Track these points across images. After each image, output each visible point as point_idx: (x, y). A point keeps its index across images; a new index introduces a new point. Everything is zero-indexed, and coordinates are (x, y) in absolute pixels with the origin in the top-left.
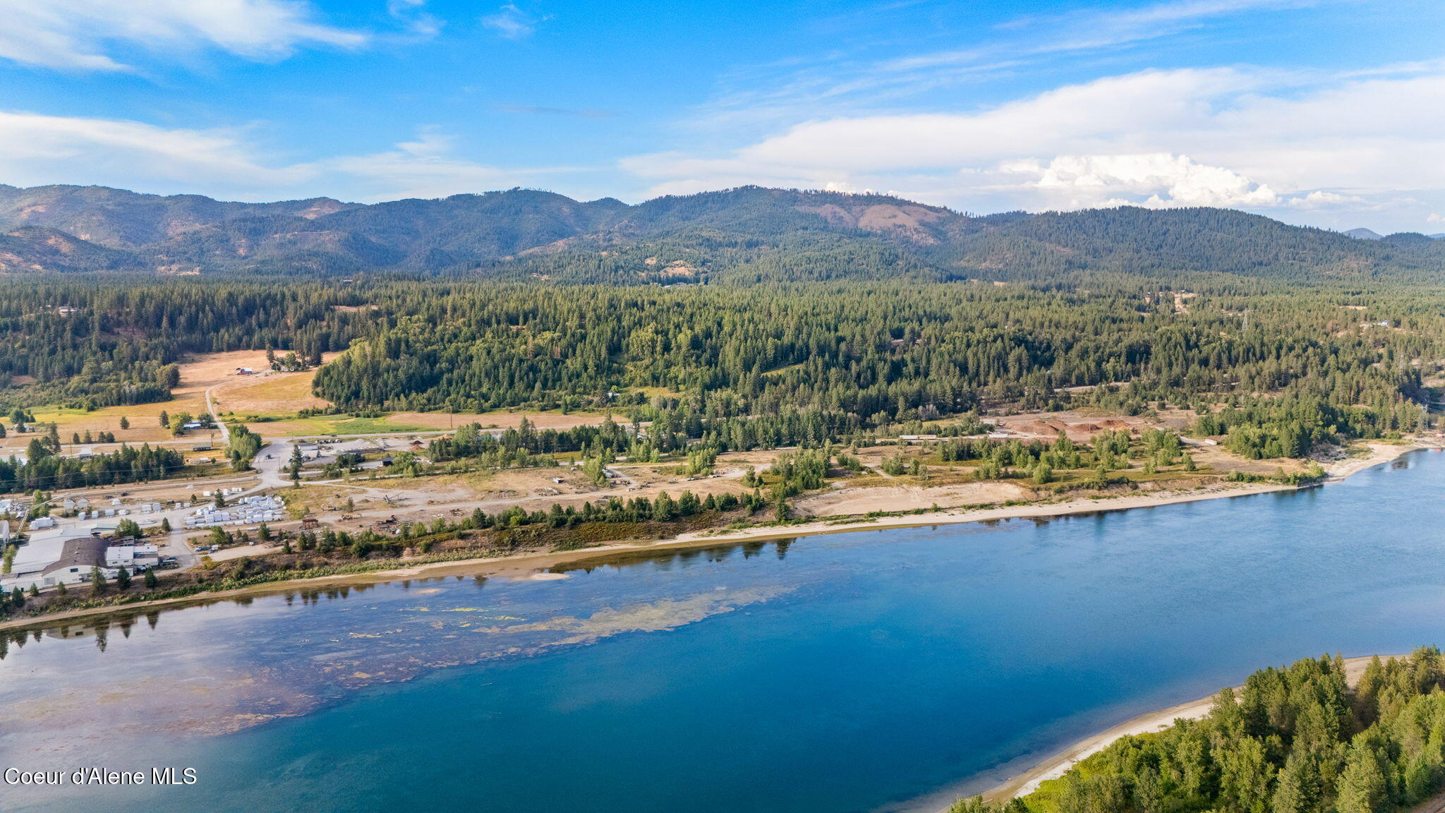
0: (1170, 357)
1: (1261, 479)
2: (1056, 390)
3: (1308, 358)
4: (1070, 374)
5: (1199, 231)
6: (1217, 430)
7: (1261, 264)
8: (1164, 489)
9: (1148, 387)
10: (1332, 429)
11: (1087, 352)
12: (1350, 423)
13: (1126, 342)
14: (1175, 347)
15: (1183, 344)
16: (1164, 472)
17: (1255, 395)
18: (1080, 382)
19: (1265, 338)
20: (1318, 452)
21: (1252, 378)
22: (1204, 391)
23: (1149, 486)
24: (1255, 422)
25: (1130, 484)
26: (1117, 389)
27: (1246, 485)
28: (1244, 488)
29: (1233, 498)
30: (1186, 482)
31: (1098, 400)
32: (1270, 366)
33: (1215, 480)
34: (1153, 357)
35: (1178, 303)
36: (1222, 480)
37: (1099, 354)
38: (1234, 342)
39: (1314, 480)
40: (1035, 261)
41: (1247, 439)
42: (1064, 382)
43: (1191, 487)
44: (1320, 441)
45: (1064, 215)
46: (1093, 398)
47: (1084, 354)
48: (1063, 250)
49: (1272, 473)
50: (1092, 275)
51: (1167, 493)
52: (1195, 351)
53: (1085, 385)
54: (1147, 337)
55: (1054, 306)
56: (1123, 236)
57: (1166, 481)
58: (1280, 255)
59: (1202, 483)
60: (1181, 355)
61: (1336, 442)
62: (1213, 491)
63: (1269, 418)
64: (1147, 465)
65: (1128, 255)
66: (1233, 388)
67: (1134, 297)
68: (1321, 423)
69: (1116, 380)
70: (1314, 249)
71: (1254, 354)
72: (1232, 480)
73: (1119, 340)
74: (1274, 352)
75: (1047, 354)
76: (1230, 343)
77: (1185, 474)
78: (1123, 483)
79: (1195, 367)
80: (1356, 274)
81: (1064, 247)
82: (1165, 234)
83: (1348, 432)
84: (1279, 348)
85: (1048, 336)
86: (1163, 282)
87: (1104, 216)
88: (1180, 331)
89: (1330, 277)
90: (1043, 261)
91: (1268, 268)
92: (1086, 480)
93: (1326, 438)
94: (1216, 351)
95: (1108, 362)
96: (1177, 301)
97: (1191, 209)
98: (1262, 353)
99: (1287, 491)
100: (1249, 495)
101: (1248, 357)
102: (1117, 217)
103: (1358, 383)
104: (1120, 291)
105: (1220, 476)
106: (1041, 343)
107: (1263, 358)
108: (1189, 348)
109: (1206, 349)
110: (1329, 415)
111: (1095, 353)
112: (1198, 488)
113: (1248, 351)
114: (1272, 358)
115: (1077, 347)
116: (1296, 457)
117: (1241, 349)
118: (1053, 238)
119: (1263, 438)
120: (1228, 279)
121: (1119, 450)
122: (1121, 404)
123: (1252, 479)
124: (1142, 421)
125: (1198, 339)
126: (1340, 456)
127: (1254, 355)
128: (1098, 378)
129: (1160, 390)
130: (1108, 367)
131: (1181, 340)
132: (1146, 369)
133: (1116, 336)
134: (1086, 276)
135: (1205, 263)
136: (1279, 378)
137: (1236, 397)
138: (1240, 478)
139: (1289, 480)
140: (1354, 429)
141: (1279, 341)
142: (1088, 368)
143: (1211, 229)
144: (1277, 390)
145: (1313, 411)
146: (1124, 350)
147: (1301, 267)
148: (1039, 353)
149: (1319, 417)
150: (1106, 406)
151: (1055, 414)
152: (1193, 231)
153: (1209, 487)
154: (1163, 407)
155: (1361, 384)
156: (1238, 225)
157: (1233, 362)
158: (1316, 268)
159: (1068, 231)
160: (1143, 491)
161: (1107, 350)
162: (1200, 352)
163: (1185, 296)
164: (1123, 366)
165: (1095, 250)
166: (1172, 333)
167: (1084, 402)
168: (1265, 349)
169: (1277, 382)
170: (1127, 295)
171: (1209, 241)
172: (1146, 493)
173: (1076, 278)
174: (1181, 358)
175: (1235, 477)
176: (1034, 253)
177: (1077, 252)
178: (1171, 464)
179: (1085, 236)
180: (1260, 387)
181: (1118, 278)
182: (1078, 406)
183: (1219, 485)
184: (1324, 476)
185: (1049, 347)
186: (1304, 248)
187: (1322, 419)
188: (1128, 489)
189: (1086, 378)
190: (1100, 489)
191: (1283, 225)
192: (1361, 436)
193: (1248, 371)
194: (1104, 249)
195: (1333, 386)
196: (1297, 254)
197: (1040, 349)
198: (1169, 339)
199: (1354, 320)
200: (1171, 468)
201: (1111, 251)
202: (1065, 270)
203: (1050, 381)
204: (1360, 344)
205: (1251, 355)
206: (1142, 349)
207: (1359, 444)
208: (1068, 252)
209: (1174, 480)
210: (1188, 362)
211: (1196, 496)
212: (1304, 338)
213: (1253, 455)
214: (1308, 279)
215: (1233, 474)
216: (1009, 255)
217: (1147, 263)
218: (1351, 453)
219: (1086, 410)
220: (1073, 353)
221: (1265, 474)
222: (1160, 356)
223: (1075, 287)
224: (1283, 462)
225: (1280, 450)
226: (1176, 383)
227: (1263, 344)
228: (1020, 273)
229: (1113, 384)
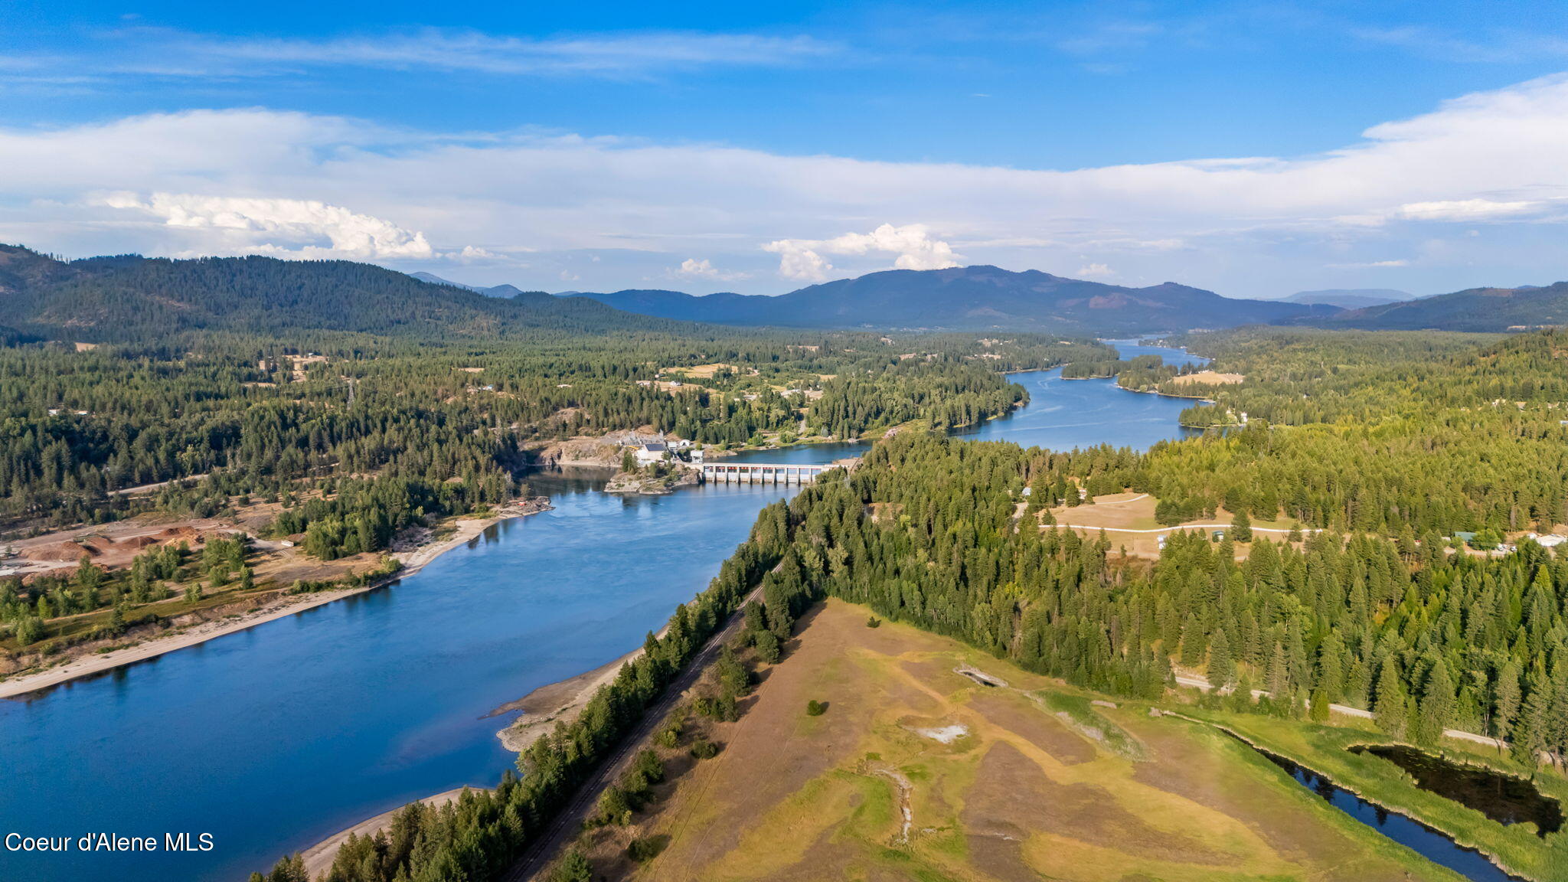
0: (262, 439)
1: (329, 585)
2: (110, 494)
3: (410, 430)
4: (131, 470)
5: (336, 286)
6: (298, 527)
7: (399, 322)
8: (208, 620)
9: (233, 478)
10: (420, 510)
11: (157, 441)
12: (441, 501)
13: (210, 423)
14: (269, 427)
15: (278, 424)
16: (212, 596)
17: (355, 476)
18: (146, 479)
19: (369, 410)
20: (404, 538)
21: (350, 457)
22: (300, 476)
23: (187, 619)
24: (337, 513)
25: (160, 622)
26: (195, 483)
27: (311, 595)
28: (308, 600)
29: (299, 614)
30: (238, 605)
31: (166, 502)
32: (369, 443)
33: (275, 596)
34: (243, 441)
35: (298, 371)
36: (284, 594)
37: (174, 441)
38: (336, 417)
39: (385, 576)
40: (138, 317)
41: (325, 535)
42: (125, 481)
43: (243, 610)
44: (406, 527)
45: (179, 264)
46: (159, 499)
47: (152, 444)
48: (178, 304)
49: (342, 576)
50: (206, 336)
51: (211, 625)
52: (292, 430)
53: (153, 482)
54: (237, 417)
55: (136, 379)
56: (252, 289)
57: (211, 609)
58: (417, 313)
59: (259, 602)
60: (275, 435)
61: (423, 524)
62: (271, 611)
63: (352, 508)
64: (189, 591)
65: (257, 312)
66: (331, 470)
67: (246, 364)
68: (408, 506)
69: (196, 472)
70: (448, 307)
71: (357, 428)
72: (294, 592)
73: (202, 422)
74: (379, 425)
75: (103, 446)
76: (333, 419)
77: (238, 595)
78: (150, 622)
79: (290, 448)
80: (485, 333)
81: (179, 301)
82: (300, 288)
83: (438, 510)
84: (384, 421)
85: (103, 423)
86: (288, 343)
87: (229, 266)
88: (274, 408)
89: (463, 336)
90: (149, 318)
91: (407, 326)
92: (95, 628)
93: (412, 521)
94: (316, 428)
95: (185, 451)
96: (297, 367)
97: (328, 261)
98: (367, 427)
99: (359, 594)
100: (318, 607)
101: (352, 432)
102: (245, 267)
103: (453, 454)
104: (228, 358)
105: (281, 591)
106: (94, 432)
107: (367, 432)
108: (285, 426)
109: (303, 427)
110: (418, 494)
111: (168, 440)
112: (252, 611)
113: (352, 425)
114: (376, 434)
115: (143, 435)
116: (375, 551)
117: (344, 424)
118: (164, 291)
119: (343, 532)
120: (363, 340)
121: (165, 574)
122: (192, 506)
123: (319, 588)
124: (217, 523)
125: (296, 416)
126: (425, 540)
127: (359, 430)
128: (171, 471)
129: (247, 481)
130: (185, 457)
131: (276, 418)
132: (233, 456)
133: (198, 416)
134: (199, 337)
135: (339, 321)
136: (379, 455)
137: (333, 481)
138: (305, 588)
139: (359, 581)
140: (444, 506)
141: (384, 413)
142: (157, 461)
143: (349, 284)
144: (379, 468)
145: (400, 493)
146: (206, 435)
147: (437, 325)
148: (91, 445)
149: (405, 500)
150: (175, 508)
151: (104, 527)
152: (330, 287)
153: (270, 606)
154: (246, 502)
155: (456, 456)
156: (376, 281)
157: (335, 440)
158: (451, 327)
159: (183, 283)
160: (178, 628)
161: (184, 436)
162: (298, 431)
163: (310, 359)
164: (203, 453)
165: (218, 306)
166: (265, 410)
167: (147, 506)
168: (370, 422)
169: (377, 460)
170: (236, 362)
171: (347, 297)
172: (182, 630)
173: (188, 339)
174: (275, 440)
175: (298, 588)
176: (136, 309)
177: (194, 308)
178: (225, 582)
179: (205, 289)
180: (359, 467)
181: (238, 339)
182: (139, 512)
183: (281, 600)
184: (400, 568)
185: (105, 436)
186: (440, 307)
187: (409, 502)
188: (157, 630)
189: (155, 473)
190: (115, 636)
191: (419, 281)
192: (451, 513)
193: (347, 450)
194: (229, 304)
195: (431, 460)
196: (433, 312)
197: (92, 440)
198: (262, 418)
199: (463, 385)
200: (225, 588)
201: (236, 307)
202: (177, 330)
203: (103, 482)
204: (467, 409)
205: (354, 430)
206: (230, 432)
207: (448, 524)
208: (185, 306)
209: (222, 606)
210: (283, 443)
211: (250, 621)
212: (411, 409)
213: (327, 555)
214: (443, 338)
215: (296, 585)
216: (103, 311)
217: (278, 321)
218: (436, 536)
219: (148, 516)
220: (138, 443)
221: (335, 578)
222: (250, 441)
223: (186, 350)
224: (360, 558)
225: (359, 546)
226: (268, 470)
227: (367, 417)
228: (118, 333)
229: (189, 478)
